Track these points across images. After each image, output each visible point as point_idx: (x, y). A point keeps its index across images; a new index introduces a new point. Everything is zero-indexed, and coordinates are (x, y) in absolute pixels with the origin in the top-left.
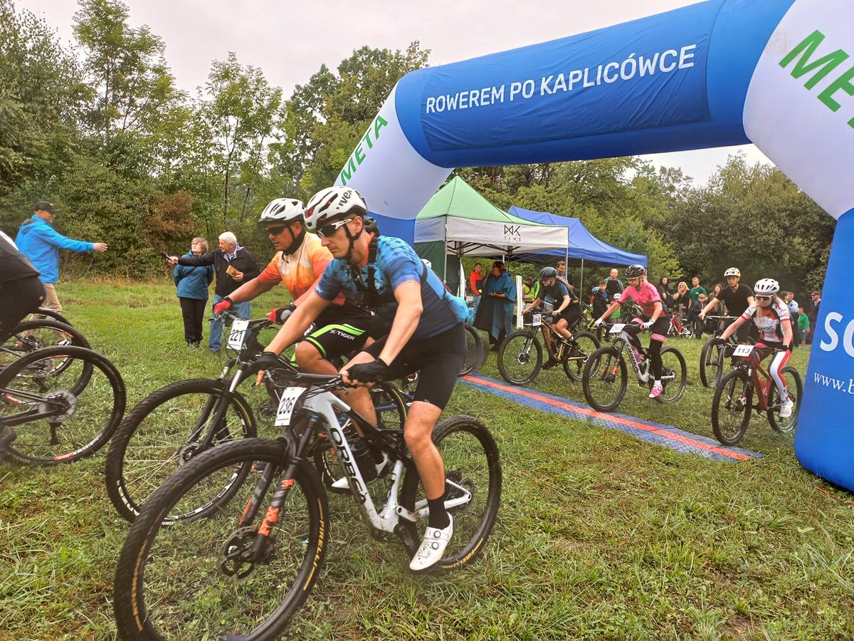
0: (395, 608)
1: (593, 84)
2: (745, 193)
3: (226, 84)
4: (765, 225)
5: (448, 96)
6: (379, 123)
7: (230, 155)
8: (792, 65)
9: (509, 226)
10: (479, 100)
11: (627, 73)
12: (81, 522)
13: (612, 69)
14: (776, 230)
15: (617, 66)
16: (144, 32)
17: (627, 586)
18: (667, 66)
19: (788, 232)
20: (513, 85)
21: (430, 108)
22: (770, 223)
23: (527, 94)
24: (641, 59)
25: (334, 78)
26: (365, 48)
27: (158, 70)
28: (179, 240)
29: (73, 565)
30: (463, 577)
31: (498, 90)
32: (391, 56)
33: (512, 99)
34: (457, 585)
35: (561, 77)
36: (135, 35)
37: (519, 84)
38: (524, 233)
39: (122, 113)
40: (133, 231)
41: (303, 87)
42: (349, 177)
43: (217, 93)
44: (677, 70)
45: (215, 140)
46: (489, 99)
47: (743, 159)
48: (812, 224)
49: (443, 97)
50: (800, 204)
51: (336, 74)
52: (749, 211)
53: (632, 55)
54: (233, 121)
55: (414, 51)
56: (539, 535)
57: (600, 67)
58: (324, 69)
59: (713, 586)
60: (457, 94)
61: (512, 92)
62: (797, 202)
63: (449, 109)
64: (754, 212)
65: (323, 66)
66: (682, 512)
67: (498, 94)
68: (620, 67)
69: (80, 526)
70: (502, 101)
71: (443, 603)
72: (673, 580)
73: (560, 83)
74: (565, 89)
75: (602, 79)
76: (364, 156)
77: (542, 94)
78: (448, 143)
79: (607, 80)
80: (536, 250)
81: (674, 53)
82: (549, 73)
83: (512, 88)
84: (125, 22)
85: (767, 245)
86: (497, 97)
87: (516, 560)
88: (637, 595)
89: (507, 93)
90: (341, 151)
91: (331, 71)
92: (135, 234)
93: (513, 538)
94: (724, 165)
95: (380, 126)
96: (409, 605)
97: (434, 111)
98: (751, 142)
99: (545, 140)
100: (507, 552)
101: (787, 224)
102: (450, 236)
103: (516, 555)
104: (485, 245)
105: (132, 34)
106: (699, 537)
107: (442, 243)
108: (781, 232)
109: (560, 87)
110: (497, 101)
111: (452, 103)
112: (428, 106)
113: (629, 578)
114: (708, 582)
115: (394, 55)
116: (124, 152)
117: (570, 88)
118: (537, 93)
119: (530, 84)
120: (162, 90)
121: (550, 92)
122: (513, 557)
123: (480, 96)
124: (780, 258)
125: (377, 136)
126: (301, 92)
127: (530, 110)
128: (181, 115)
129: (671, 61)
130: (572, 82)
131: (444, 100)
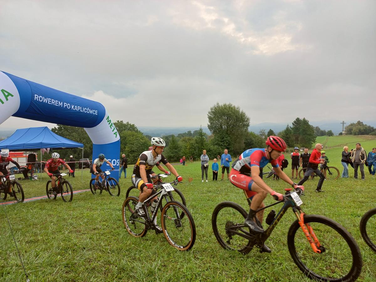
6: (6, 94)
20: (65, 103)
24: (90, 110)
31: (61, 103)
35: (76, 107)
53: (88, 108)
57: (83, 108)
63: (44, 102)
89: (63, 105)
95: (8, 96)
110: (60, 106)
119: (69, 105)
125: (7, 100)
129: (94, 112)
130: (78, 109)
131: (42, 98)
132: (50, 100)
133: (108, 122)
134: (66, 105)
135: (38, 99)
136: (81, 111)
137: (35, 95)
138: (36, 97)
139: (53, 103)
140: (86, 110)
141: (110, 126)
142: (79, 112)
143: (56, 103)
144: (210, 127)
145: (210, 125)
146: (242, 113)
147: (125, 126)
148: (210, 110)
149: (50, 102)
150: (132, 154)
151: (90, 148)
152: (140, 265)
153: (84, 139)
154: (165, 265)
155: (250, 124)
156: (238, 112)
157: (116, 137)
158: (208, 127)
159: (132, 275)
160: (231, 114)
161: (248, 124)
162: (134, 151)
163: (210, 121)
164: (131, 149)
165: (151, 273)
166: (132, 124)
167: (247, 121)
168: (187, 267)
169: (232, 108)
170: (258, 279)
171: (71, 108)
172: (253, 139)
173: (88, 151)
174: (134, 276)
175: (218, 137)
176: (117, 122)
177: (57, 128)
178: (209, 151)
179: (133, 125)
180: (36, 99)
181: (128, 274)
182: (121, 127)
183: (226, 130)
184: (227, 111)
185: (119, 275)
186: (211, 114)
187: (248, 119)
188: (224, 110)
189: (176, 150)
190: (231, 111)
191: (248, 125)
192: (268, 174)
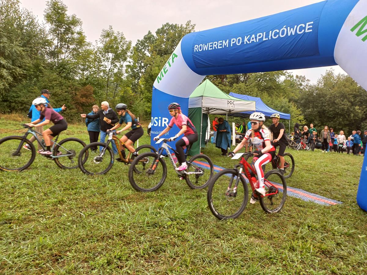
0: (181, 266)
1: (267, 39)
2: (333, 87)
3: (108, 39)
4: (343, 101)
5: (204, 44)
6: (174, 56)
7: (110, 69)
8: (356, 31)
9: (230, 101)
10: (217, 46)
11: (283, 34)
12: (48, 226)
13: (276, 33)
14: (347, 103)
15: (278, 31)
16: (73, 17)
17: (283, 259)
18: (300, 31)
19: (353, 104)
20: (232, 40)
21: (196, 50)
22: (345, 100)
23: (238, 43)
24: (289, 28)
25: (154, 37)
26: (168, 24)
27: (80, 33)
28: (87, 106)
29: (45, 245)
30: (211, 254)
31: (226, 42)
32: (179, 27)
33: (232, 46)
34: (208, 257)
35: (253, 36)
36: (70, 19)
37: (235, 39)
38: (237, 104)
39: (64, 52)
40: (68, 102)
41: (140, 40)
42: (161, 79)
43: (104, 43)
44: (305, 33)
45: (103, 63)
46: (222, 46)
47: (333, 72)
48: (364, 101)
49: (202, 45)
50: (359, 92)
51: (155, 35)
52: (335, 95)
53: (285, 26)
54: (111, 55)
55: (189, 25)
56: (244, 236)
57: (271, 32)
58: (149, 33)
59: (321, 260)
60: (208, 44)
61: (232, 43)
62: (357, 91)
63: (204, 50)
64: (338, 95)
65: (149, 31)
66: (307, 227)
67: (226, 43)
68: (279, 32)
69: (47, 228)
70: (227, 46)
71: (202, 265)
72: (303, 257)
73: (253, 39)
74: (255, 41)
75: (271, 37)
76: (167, 70)
77: (245, 43)
78: (204, 65)
79: (274, 37)
80: (241, 111)
81: (303, 25)
82: (248, 34)
83: (232, 41)
84: (66, 13)
85: (343, 110)
86: (225, 45)
87: (234, 247)
88: (287, 263)
89: (230, 43)
90: (157, 68)
91: (152, 34)
92: (69, 104)
93: (232, 237)
94: (324, 74)
95: (174, 57)
96: (187, 265)
97: (197, 51)
98: (337, 65)
99: (246, 63)
100: (230, 243)
101: (353, 100)
102: (204, 105)
103: (234, 245)
104: (219, 109)
105: (69, 18)
106: (314, 238)
107: (200, 108)
108: (349, 104)
109: (253, 40)
110: (225, 46)
111: (205, 48)
112: (195, 49)
113: (284, 256)
114: (319, 259)
115: (180, 26)
116: (64, 68)
117: (257, 41)
118: (243, 43)
119: (239, 39)
120: (81, 42)
121: (248, 43)
122: (232, 245)
123: (218, 44)
124: (349, 115)
125: (173, 62)
126: (140, 42)
127: (239, 50)
128: (89, 53)
130: (258, 38)
134: (234, 41)
135: (198, 49)
136: (264, 39)
137: (195, 46)
139: (215, 47)
142: (262, 42)
149: (211, 47)
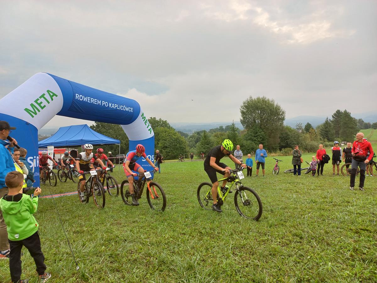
5: (84, 96)
31: (99, 101)
53: (125, 105)
57: (120, 106)
60: (87, 97)
82: (111, 102)
89: (102, 103)
95: (53, 96)
110: (99, 104)
111: (85, 99)
125: (52, 100)
127: (106, 110)
129: (130, 110)
130: (115, 107)
131: (82, 97)
132: (89, 99)
133: (143, 118)
134: (104, 103)
135: (79, 98)
136: (118, 109)
137: (76, 94)
138: (77, 96)
139: (92, 102)
140: (122, 108)
141: (145, 123)
142: (116, 110)
143: (95, 101)
144: (243, 122)
145: (242, 119)
146: (277, 106)
147: (158, 122)
148: (243, 105)
149: (89, 101)
150: (165, 150)
151: (125, 144)
152: (180, 259)
153: (120, 135)
154: (204, 260)
155: (285, 117)
156: (273, 105)
157: (150, 133)
158: (240, 122)
159: (172, 268)
160: (265, 108)
161: (284, 117)
162: (166, 147)
163: (242, 116)
164: (164, 145)
165: (190, 268)
166: (164, 121)
167: (282, 115)
168: (226, 263)
169: (266, 102)
170: (302, 279)
171: (109, 106)
172: (289, 133)
173: (124, 147)
174: (174, 269)
175: (251, 132)
176: (150, 119)
177: (95, 126)
178: (242, 147)
179: (166, 121)
180: (77, 98)
181: (168, 267)
182: (154, 123)
183: (260, 124)
184: (261, 105)
185: (160, 267)
186: (244, 109)
187: (283, 112)
188: (257, 104)
189: (208, 146)
190: (265, 105)
191: (283, 119)
192: (306, 170)
